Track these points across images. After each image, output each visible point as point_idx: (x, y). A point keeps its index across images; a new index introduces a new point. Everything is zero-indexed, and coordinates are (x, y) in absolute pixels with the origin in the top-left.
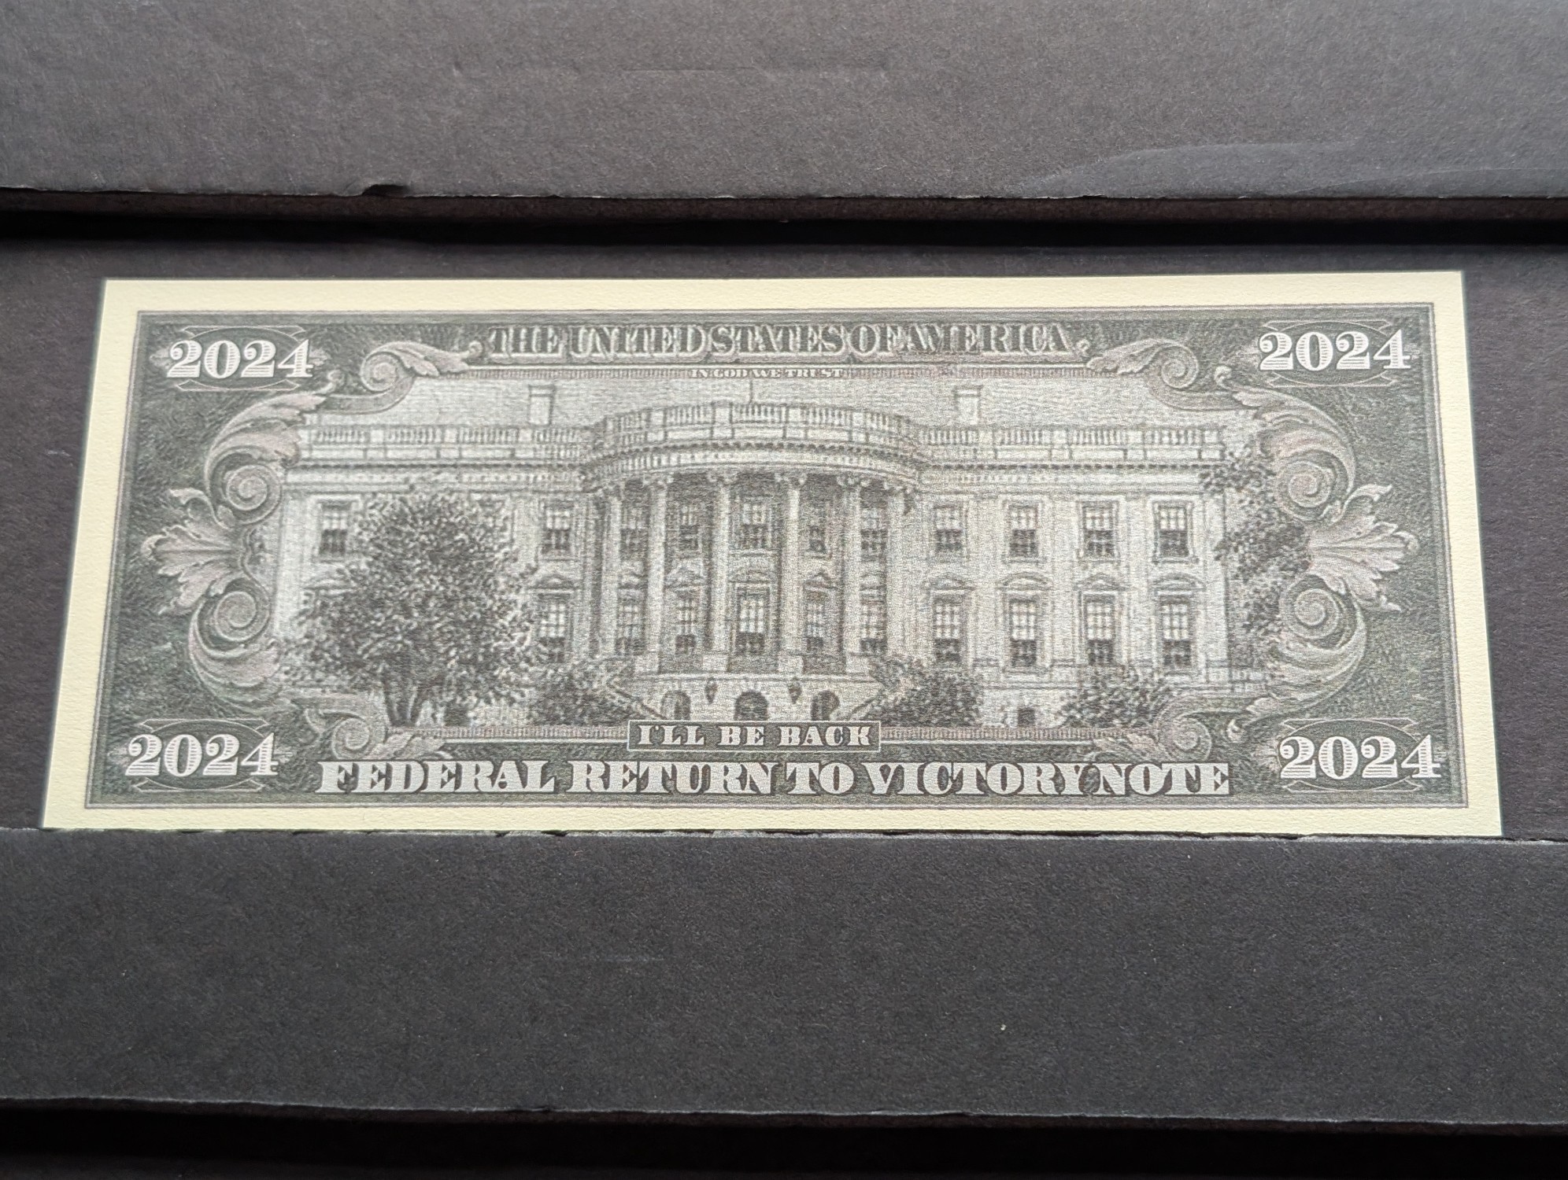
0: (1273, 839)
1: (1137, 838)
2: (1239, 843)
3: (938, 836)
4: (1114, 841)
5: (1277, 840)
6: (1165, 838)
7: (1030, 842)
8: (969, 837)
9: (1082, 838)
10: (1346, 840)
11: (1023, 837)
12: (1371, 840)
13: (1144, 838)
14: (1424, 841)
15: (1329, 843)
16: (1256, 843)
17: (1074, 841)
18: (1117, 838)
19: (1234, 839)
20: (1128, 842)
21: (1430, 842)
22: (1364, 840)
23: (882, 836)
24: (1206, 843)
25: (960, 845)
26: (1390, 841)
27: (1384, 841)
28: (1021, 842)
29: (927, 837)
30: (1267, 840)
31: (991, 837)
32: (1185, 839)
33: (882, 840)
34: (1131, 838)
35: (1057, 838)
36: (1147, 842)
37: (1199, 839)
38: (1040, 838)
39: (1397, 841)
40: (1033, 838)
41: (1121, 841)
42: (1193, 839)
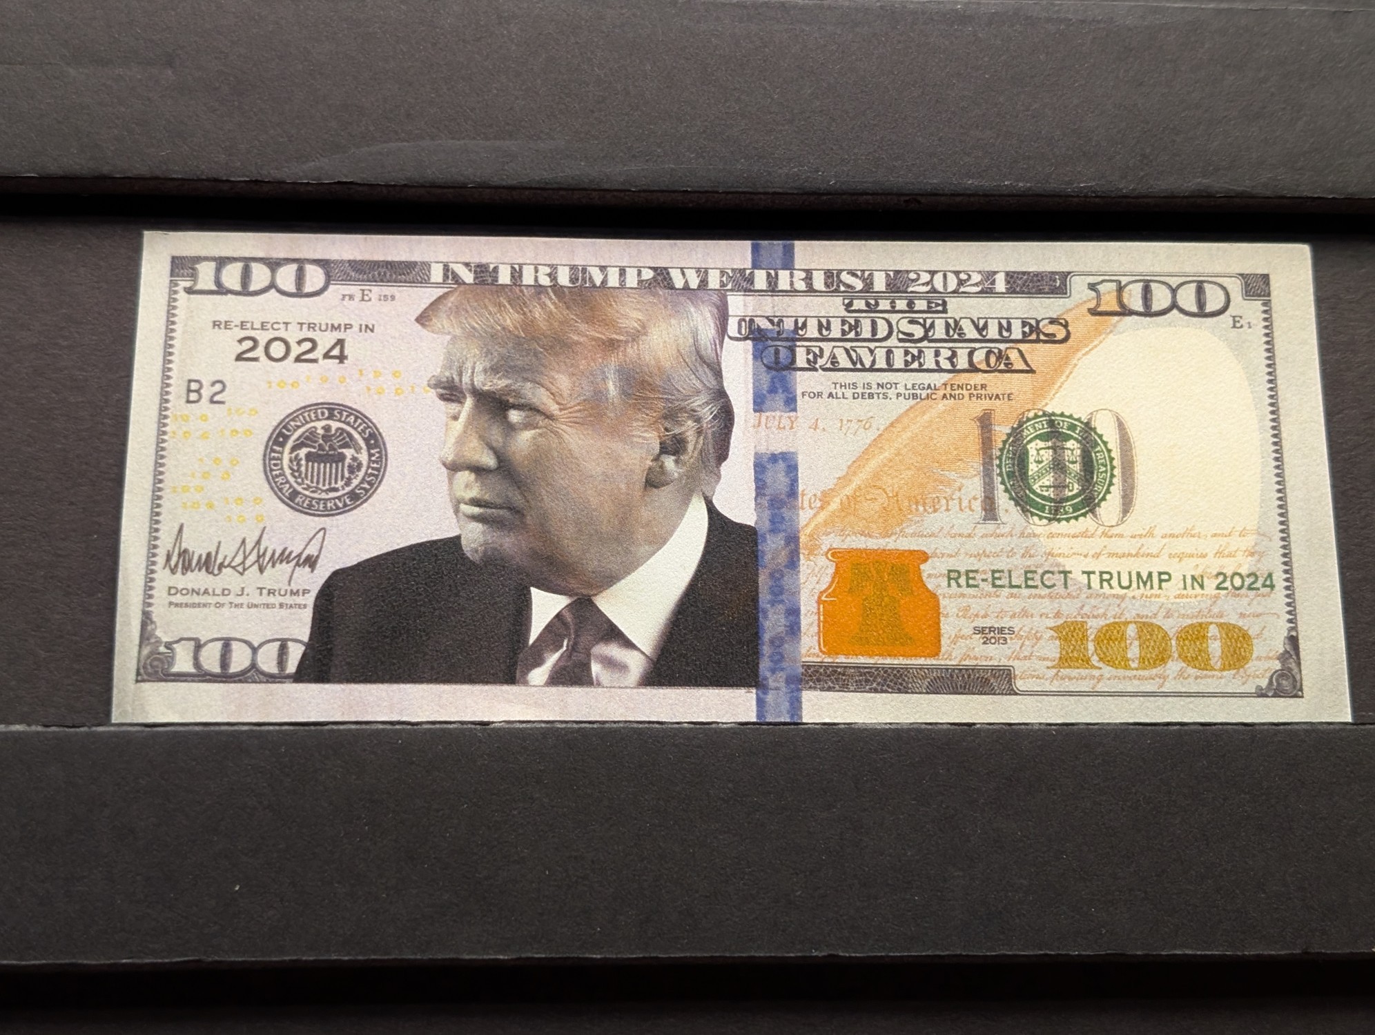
0: (469, 726)
1: (358, 727)
2: (442, 730)
3: (190, 728)
4: (339, 730)
5: (473, 726)
6: (381, 727)
7: (269, 732)
8: (217, 728)
9: (312, 728)
10: (529, 726)
11: (263, 728)
12: (548, 725)
13: (364, 727)
14: (591, 726)
15: (514, 728)
16: (456, 729)
17: (305, 731)
18: (342, 727)
19: (438, 726)
20: (350, 730)
21: (595, 726)
22: (543, 725)
23: (143, 728)
24: (415, 730)
25: (208, 734)
26: (564, 726)
27: (559, 726)
28: (260, 732)
29: (181, 729)
30: (465, 726)
31: (236, 728)
32: (398, 727)
33: (143, 732)
34: (353, 727)
35: (292, 728)
36: (366, 730)
37: (409, 727)
38: (277, 728)
39: (569, 725)
40: (271, 728)
41: (344, 730)
42: (405, 726)
